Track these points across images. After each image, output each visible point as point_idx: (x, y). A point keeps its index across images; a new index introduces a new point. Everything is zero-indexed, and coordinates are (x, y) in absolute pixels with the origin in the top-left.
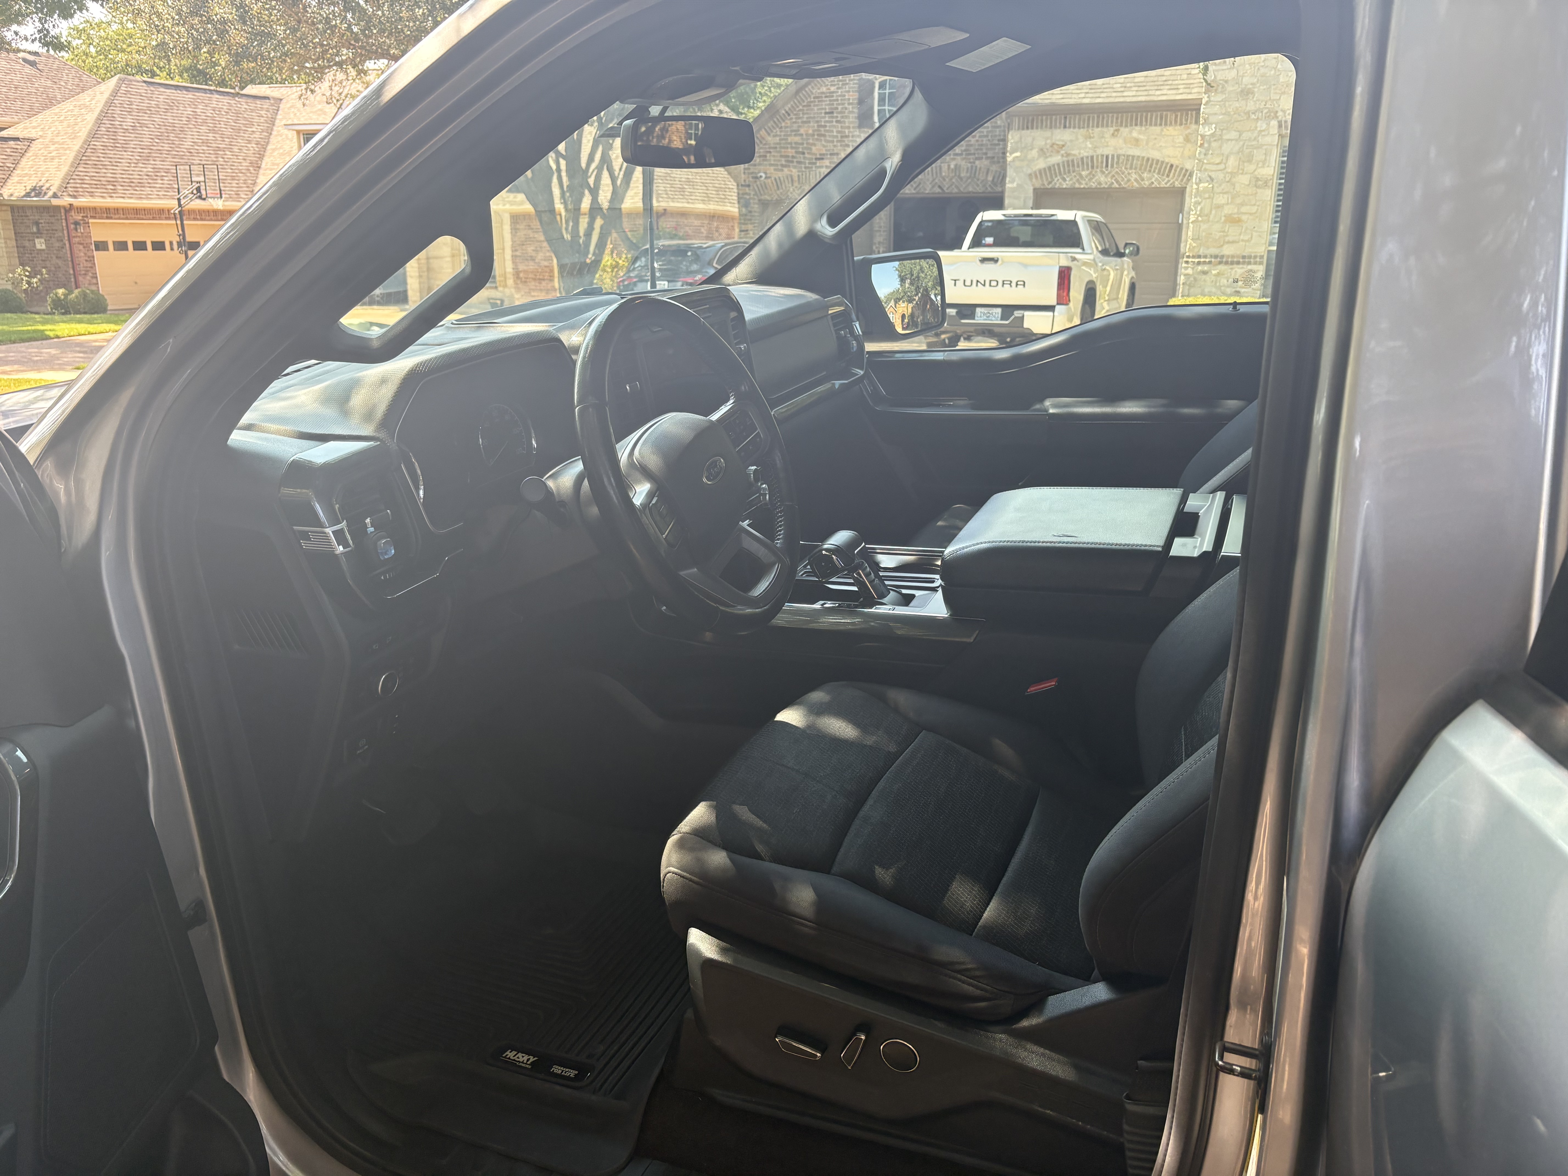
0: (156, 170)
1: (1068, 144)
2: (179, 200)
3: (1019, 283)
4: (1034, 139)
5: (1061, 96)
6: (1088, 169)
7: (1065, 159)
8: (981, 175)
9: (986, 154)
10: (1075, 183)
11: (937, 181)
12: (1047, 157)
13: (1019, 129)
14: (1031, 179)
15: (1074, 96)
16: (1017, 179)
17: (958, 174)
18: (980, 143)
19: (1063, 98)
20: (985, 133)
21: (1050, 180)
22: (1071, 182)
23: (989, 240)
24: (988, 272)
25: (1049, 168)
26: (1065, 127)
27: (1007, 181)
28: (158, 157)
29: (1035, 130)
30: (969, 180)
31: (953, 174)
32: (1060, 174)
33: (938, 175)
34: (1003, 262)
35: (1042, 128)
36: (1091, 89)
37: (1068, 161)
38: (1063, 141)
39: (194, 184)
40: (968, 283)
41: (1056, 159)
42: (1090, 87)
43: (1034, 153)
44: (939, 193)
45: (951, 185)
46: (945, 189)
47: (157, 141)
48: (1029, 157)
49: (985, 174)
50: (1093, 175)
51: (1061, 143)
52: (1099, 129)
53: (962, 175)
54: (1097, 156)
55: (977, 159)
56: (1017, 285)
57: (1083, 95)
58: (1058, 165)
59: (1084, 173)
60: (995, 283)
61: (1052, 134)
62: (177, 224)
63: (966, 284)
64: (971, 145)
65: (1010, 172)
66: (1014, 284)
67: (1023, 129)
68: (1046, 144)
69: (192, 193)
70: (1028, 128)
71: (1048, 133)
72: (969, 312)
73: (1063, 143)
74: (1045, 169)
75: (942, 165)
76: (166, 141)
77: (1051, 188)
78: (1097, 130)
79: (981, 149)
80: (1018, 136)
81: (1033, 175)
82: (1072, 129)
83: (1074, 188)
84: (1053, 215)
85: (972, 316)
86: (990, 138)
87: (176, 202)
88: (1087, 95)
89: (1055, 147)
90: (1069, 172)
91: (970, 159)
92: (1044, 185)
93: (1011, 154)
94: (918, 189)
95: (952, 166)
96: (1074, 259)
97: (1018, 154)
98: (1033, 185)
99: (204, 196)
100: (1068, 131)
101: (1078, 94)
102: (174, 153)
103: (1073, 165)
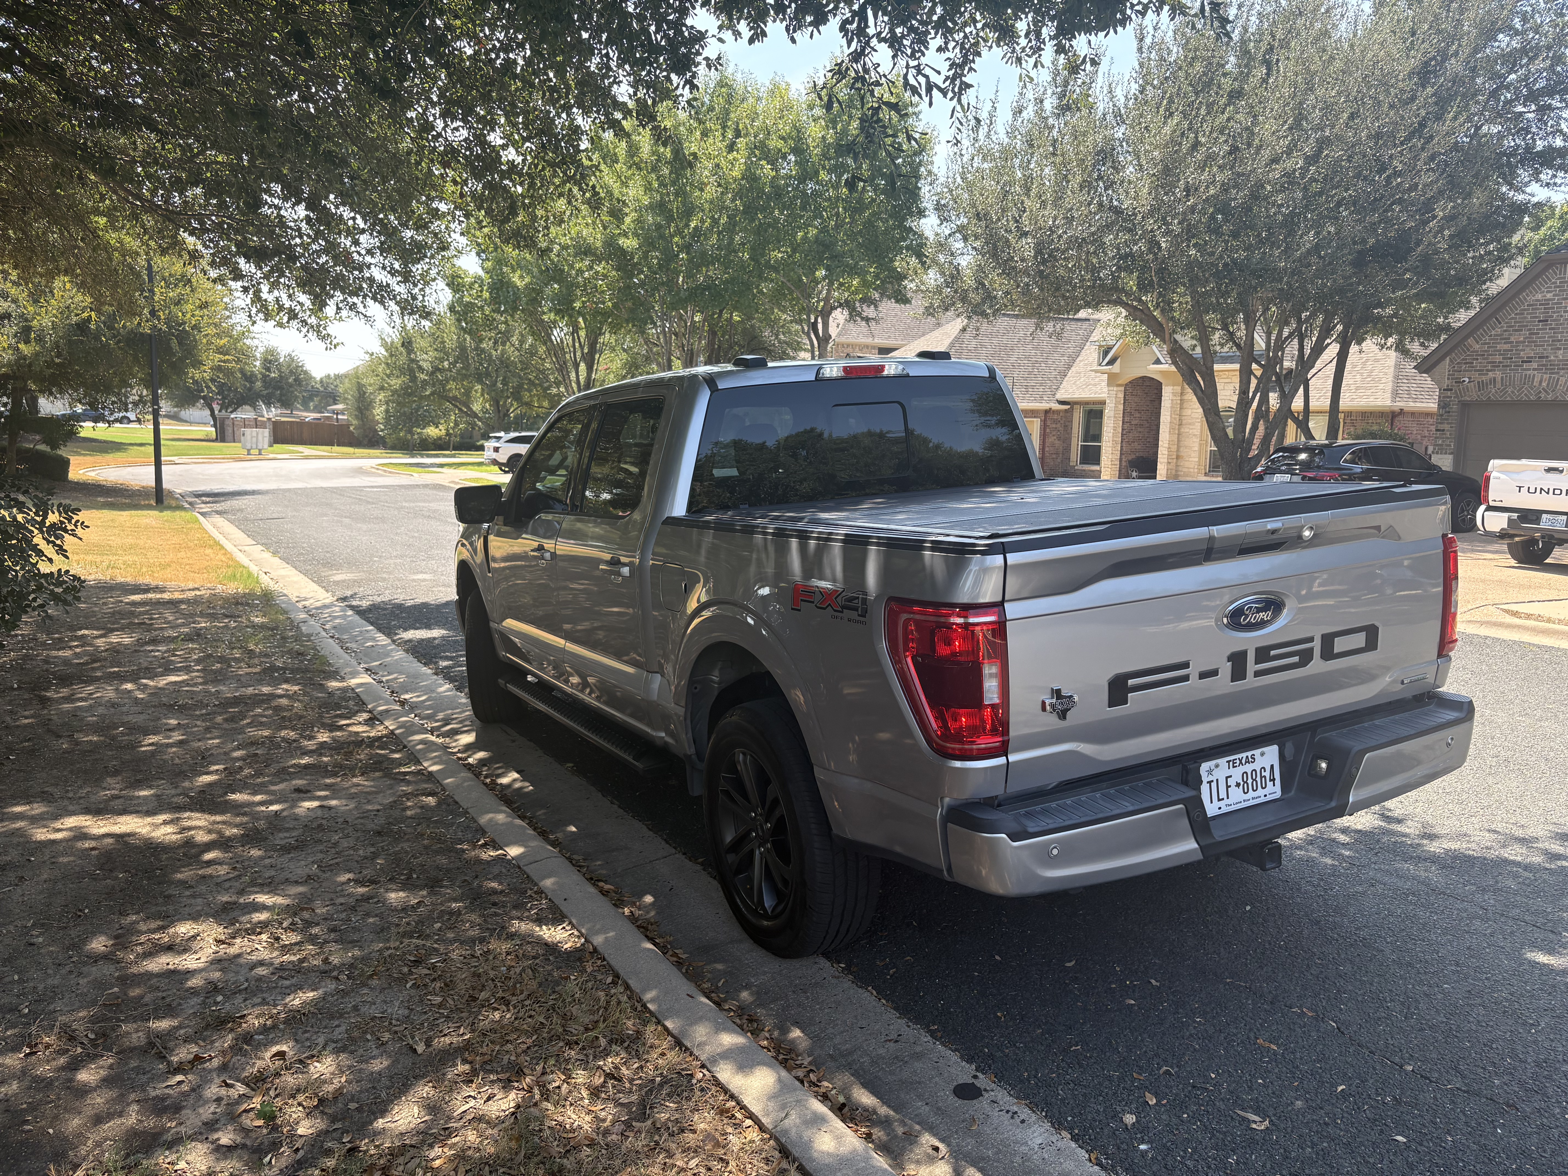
24: (1553, 481)
60: (1559, 491)
63: (1530, 491)
72: (1534, 518)
85: (1537, 521)
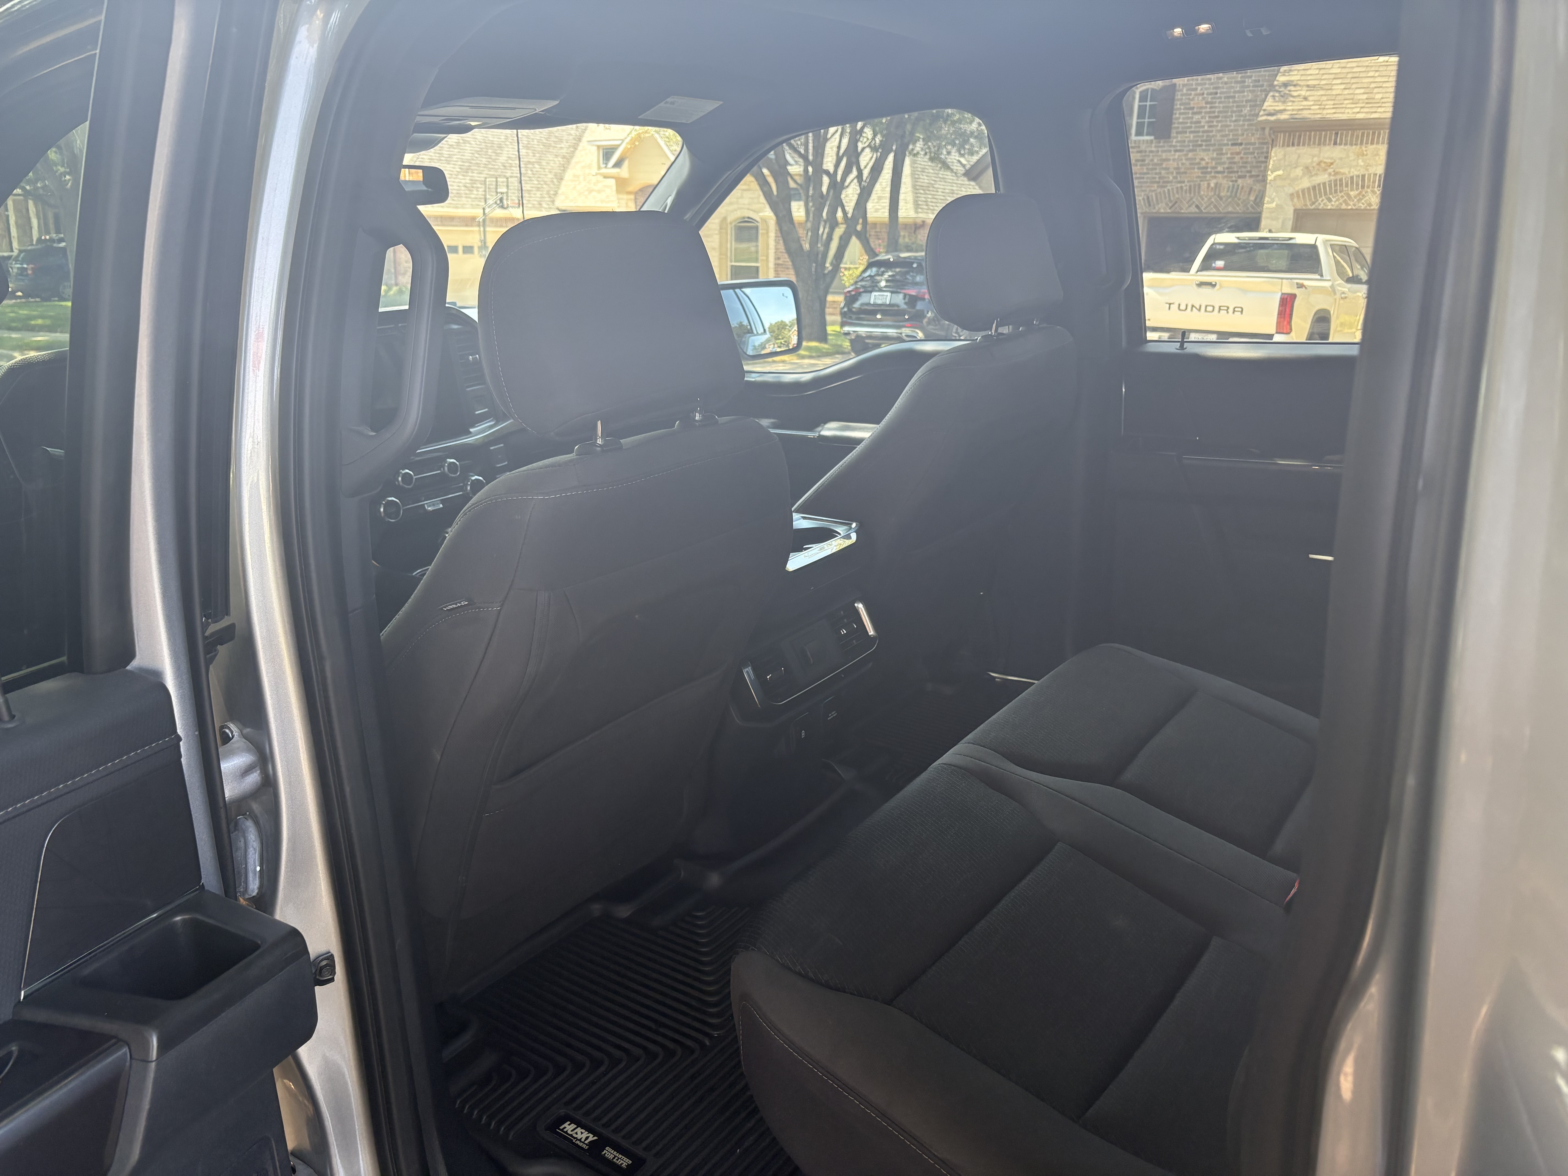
0: (473, 181)
1: (1337, 161)
2: (484, 209)
3: (1236, 309)
4: (1299, 157)
5: (1334, 111)
6: (1358, 189)
7: (1332, 178)
8: (1243, 194)
9: (1250, 172)
10: (1341, 204)
11: (1194, 200)
12: (1312, 176)
13: (1283, 146)
14: (1292, 200)
15: (1347, 111)
16: (1277, 199)
17: (1217, 193)
18: (1245, 160)
19: (1335, 113)
20: (1251, 150)
21: (1313, 200)
22: (1337, 203)
23: (1220, 263)
24: (1205, 296)
25: (1314, 188)
26: (1335, 143)
27: (1265, 202)
28: (476, 170)
29: (1301, 147)
30: (1230, 200)
31: (1213, 194)
32: (1325, 194)
33: (1197, 193)
34: (1221, 286)
35: (1309, 145)
36: (1367, 103)
37: (1336, 181)
38: (1331, 158)
39: (499, 195)
40: (1183, 307)
41: (1323, 178)
42: (1367, 101)
43: (1299, 172)
44: (1196, 213)
45: (1210, 205)
46: (1202, 209)
47: (477, 155)
48: (1292, 176)
49: (1247, 193)
50: (1363, 196)
51: (1329, 161)
52: (1374, 146)
53: (1222, 194)
54: (1370, 175)
55: (1240, 177)
56: (1234, 311)
57: (1358, 110)
58: (1324, 184)
59: (1352, 193)
60: (1212, 308)
61: (1320, 152)
62: (480, 231)
63: (1181, 308)
64: (1235, 163)
65: (1270, 192)
66: (1231, 310)
67: (1288, 146)
68: (1312, 162)
69: (496, 202)
70: (1293, 145)
71: (1315, 150)
73: (1332, 161)
74: (1308, 189)
75: (1202, 183)
76: (484, 156)
77: (1314, 209)
78: (1371, 147)
79: (1245, 167)
80: (1283, 153)
81: (1295, 195)
82: (1342, 146)
83: (1340, 209)
84: (1291, 239)
86: (1256, 154)
87: (482, 211)
88: (1362, 110)
89: (1323, 165)
90: (1336, 191)
91: (1232, 177)
92: (1306, 205)
93: (1272, 172)
94: (1173, 209)
95: (1212, 185)
96: (1300, 286)
97: (1280, 172)
98: (1294, 206)
99: (505, 206)
100: (1338, 148)
101: (1353, 108)
102: (490, 166)
103: (1341, 185)
